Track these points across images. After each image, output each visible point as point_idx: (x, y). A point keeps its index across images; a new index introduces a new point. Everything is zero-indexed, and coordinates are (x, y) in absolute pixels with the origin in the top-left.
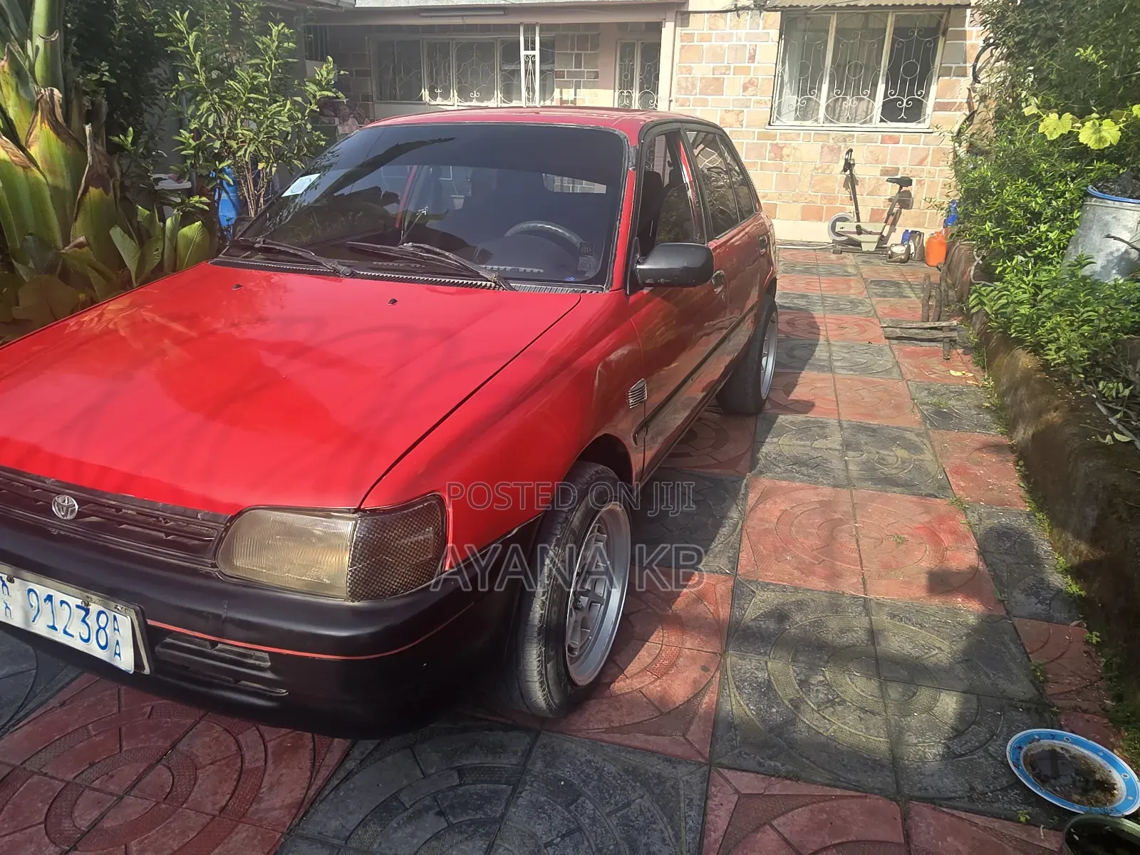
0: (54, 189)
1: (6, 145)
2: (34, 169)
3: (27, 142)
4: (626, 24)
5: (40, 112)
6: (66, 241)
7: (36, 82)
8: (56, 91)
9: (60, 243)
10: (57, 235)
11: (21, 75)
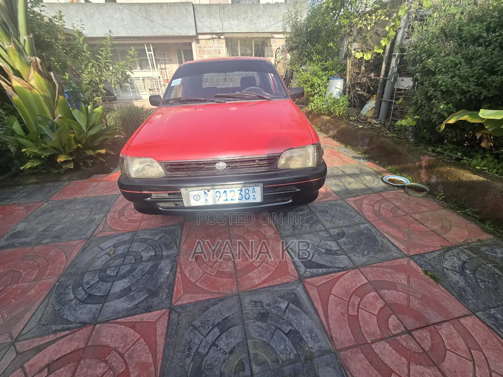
0: (45, 97)
1: (19, 80)
2: (34, 90)
3: (28, 79)
4: (177, 43)
5: (32, 67)
6: (54, 117)
7: (27, 54)
8: (37, 58)
9: (51, 118)
10: (49, 115)
11: (20, 51)
